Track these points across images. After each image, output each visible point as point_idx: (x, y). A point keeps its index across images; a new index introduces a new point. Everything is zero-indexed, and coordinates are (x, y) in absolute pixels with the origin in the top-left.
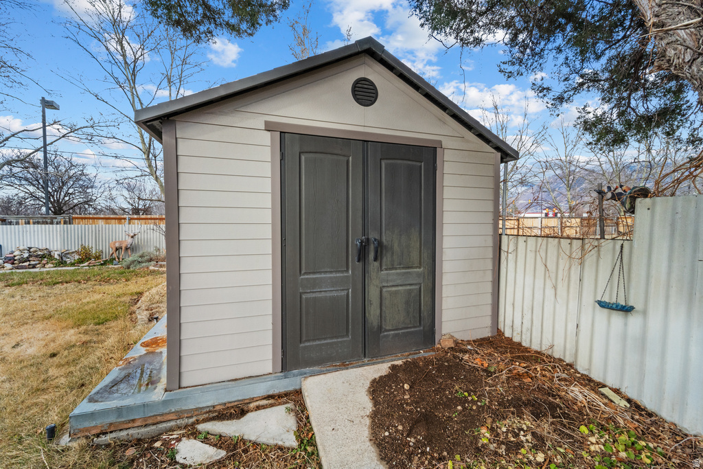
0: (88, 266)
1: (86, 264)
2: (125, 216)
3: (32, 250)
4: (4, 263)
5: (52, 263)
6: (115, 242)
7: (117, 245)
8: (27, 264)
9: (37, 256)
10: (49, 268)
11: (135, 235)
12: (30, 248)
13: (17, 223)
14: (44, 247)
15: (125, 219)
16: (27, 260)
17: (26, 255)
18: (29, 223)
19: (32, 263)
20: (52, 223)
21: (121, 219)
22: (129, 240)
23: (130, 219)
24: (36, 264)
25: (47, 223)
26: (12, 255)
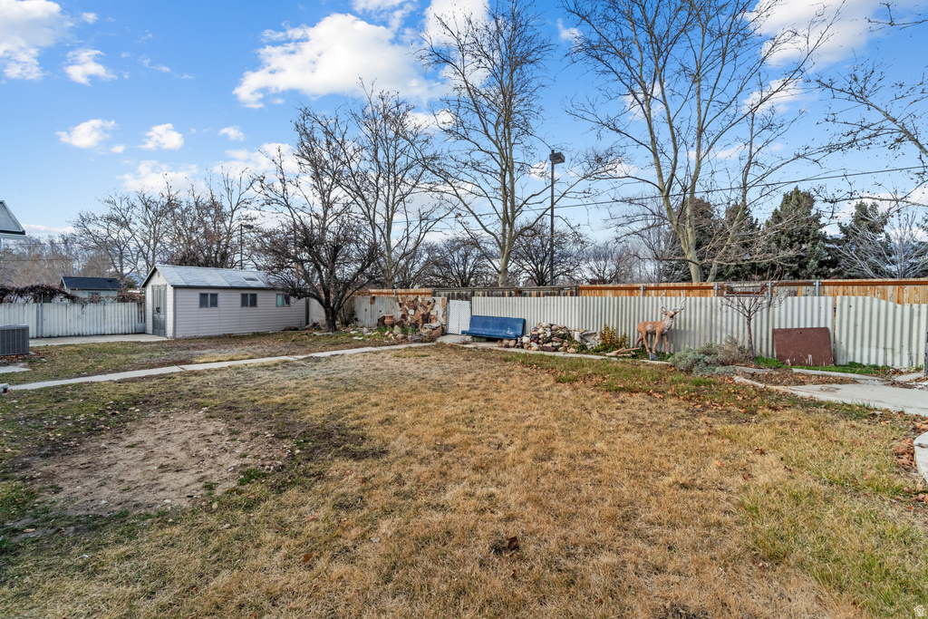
0: (616, 357)
1: (613, 353)
2: (638, 285)
3: (553, 327)
4: (531, 341)
5: (574, 347)
6: (645, 324)
7: (649, 328)
8: (549, 345)
9: (559, 336)
10: (572, 354)
11: (675, 313)
12: (552, 325)
13: (530, 295)
14: (562, 325)
15: (638, 289)
16: (550, 340)
17: (549, 334)
18: (539, 296)
19: (555, 344)
20: (559, 295)
21: (632, 289)
22: (667, 322)
23: (646, 289)
24: (558, 347)
25: (555, 295)
26: (536, 333)
